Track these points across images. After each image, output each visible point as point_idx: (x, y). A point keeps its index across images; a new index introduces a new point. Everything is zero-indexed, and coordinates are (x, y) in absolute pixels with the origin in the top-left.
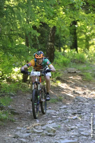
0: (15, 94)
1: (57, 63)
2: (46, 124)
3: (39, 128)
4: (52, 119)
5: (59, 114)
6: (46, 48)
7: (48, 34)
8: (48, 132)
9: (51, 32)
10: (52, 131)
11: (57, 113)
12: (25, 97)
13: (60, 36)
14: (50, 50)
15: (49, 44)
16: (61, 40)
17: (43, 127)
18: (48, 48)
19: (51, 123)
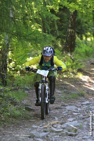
0: (30, 87)
1: (78, 52)
2: (66, 122)
3: (58, 127)
4: (73, 116)
5: (81, 110)
6: (66, 36)
7: (68, 19)
8: (69, 131)
9: (71, 17)
10: (73, 130)
11: (79, 109)
13: (81, 22)
14: (70, 38)
15: (70, 30)
16: (83, 26)
17: (62, 125)
18: (68, 36)
19: (71, 121)
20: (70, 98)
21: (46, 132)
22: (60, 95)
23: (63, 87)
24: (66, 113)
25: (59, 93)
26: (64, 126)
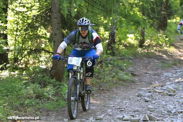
0: (134, 58)
1: (169, 31)
2: (166, 85)
3: (159, 89)
4: (170, 81)
6: (160, 17)
8: (169, 92)
10: (172, 91)
11: (174, 75)
12: (143, 61)
15: (163, 13)
17: (162, 88)
18: (162, 17)
19: (169, 84)
20: (166, 66)
21: (150, 92)
22: (157, 64)
23: (159, 57)
24: (164, 78)
25: (157, 63)
26: (164, 88)
